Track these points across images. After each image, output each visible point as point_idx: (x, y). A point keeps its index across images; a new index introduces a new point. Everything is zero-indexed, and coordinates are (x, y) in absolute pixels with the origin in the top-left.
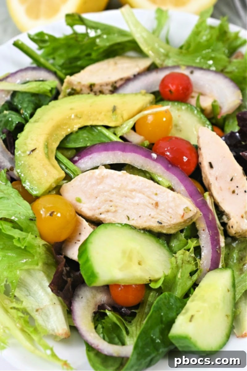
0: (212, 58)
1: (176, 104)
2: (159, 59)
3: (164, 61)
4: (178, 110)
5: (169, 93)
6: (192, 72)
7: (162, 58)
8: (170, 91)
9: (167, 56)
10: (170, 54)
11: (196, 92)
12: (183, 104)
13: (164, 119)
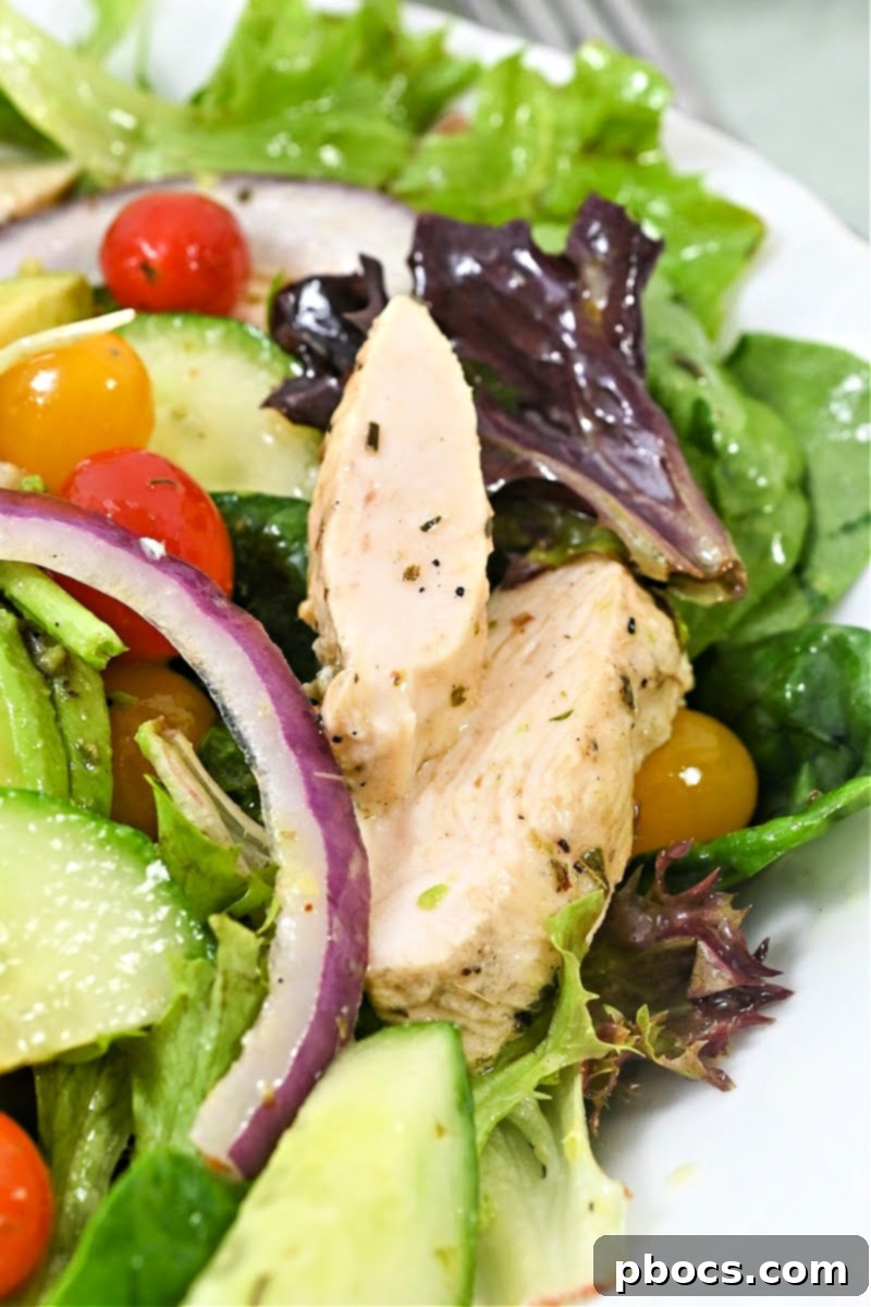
0: (334, 139)
1: (177, 322)
2: (106, 153)
3: (125, 160)
4: (188, 347)
5: (141, 275)
6: (244, 197)
7: (118, 147)
8: (145, 265)
9: (136, 138)
10: (152, 131)
11: (263, 278)
12: (206, 321)
13: (111, 384)
